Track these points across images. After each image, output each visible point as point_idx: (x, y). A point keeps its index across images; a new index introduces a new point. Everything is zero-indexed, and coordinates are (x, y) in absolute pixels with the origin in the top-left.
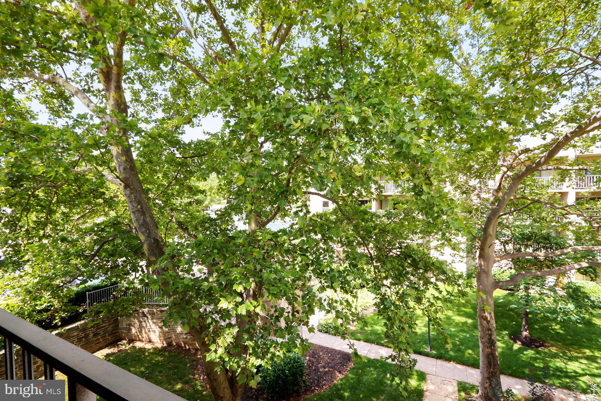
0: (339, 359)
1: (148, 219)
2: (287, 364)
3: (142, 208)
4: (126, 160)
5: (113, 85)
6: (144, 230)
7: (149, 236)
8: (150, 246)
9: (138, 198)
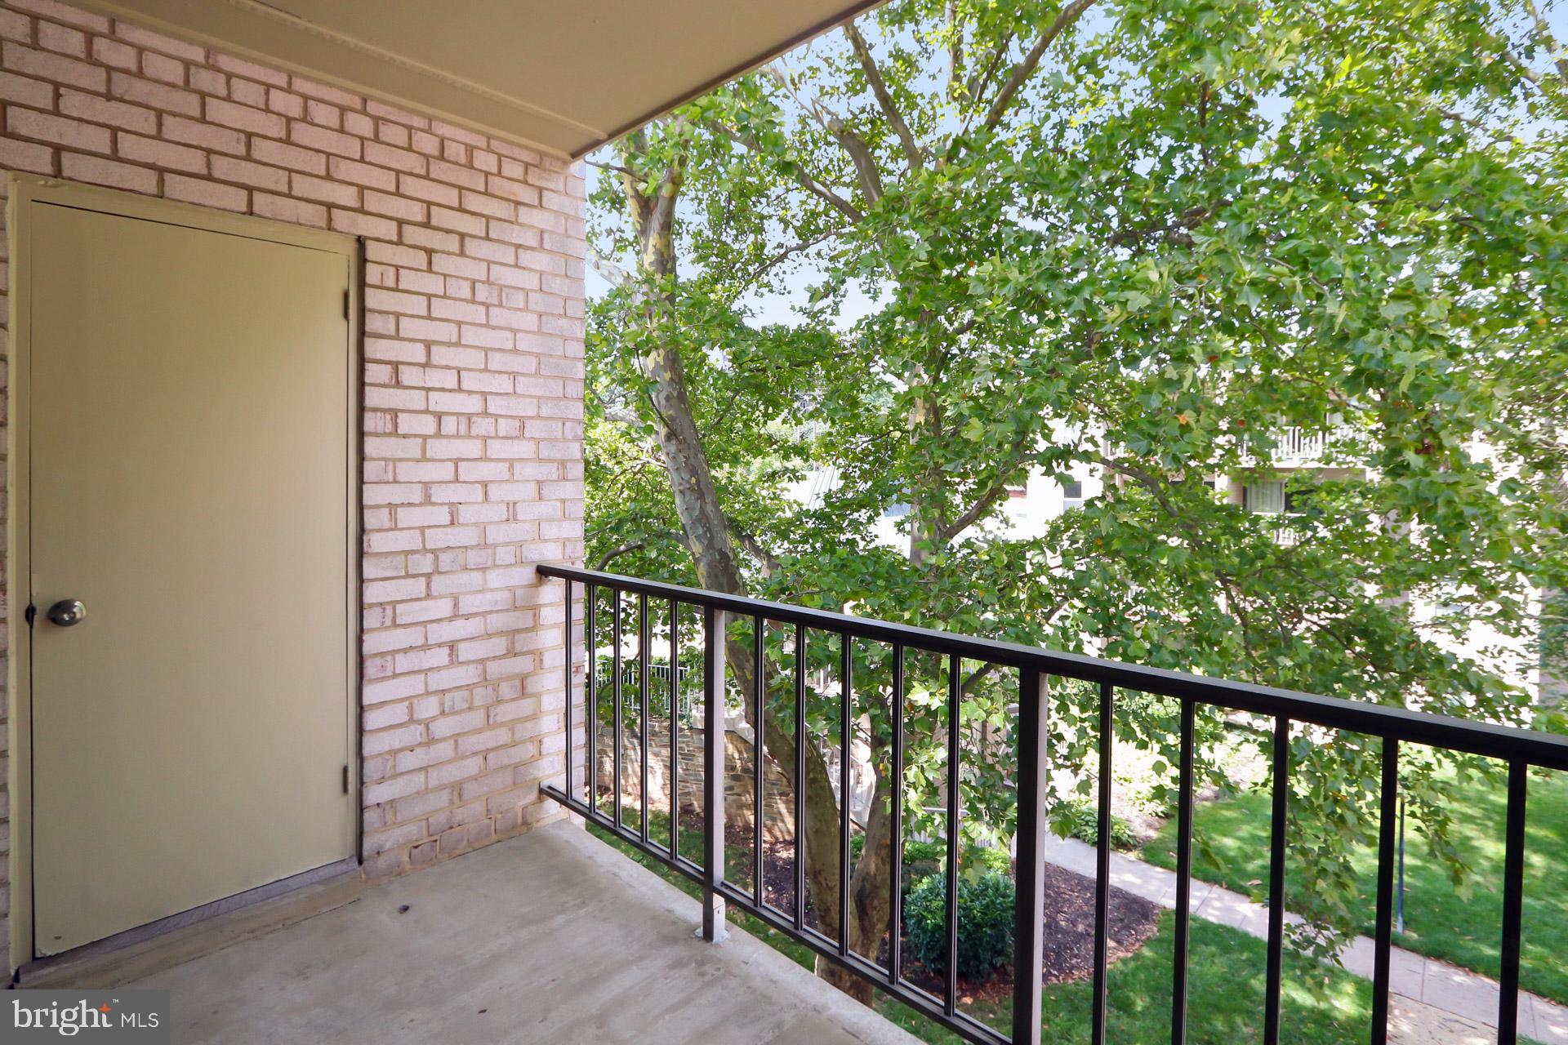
0: (1118, 909)
1: (709, 509)
2: (977, 896)
3: (698, 482)
4: (672, 379)
5: (656, 221)
6: (701, 531)
7: (710, 546)
8: (711, 566)
9: (692, 461)
